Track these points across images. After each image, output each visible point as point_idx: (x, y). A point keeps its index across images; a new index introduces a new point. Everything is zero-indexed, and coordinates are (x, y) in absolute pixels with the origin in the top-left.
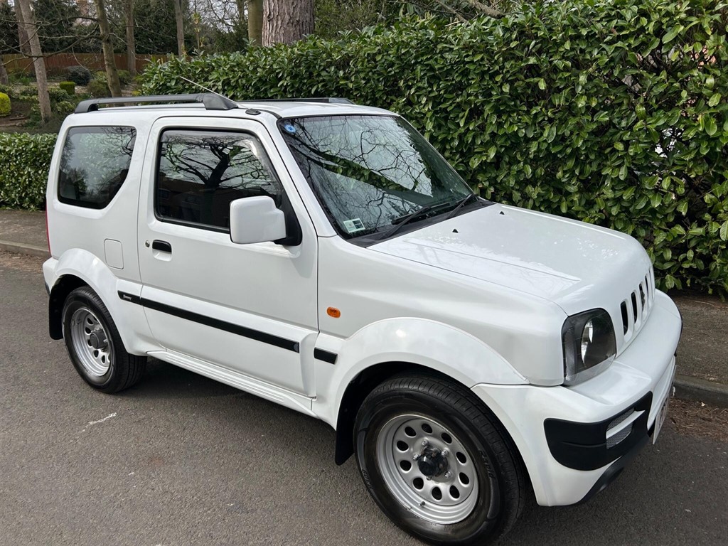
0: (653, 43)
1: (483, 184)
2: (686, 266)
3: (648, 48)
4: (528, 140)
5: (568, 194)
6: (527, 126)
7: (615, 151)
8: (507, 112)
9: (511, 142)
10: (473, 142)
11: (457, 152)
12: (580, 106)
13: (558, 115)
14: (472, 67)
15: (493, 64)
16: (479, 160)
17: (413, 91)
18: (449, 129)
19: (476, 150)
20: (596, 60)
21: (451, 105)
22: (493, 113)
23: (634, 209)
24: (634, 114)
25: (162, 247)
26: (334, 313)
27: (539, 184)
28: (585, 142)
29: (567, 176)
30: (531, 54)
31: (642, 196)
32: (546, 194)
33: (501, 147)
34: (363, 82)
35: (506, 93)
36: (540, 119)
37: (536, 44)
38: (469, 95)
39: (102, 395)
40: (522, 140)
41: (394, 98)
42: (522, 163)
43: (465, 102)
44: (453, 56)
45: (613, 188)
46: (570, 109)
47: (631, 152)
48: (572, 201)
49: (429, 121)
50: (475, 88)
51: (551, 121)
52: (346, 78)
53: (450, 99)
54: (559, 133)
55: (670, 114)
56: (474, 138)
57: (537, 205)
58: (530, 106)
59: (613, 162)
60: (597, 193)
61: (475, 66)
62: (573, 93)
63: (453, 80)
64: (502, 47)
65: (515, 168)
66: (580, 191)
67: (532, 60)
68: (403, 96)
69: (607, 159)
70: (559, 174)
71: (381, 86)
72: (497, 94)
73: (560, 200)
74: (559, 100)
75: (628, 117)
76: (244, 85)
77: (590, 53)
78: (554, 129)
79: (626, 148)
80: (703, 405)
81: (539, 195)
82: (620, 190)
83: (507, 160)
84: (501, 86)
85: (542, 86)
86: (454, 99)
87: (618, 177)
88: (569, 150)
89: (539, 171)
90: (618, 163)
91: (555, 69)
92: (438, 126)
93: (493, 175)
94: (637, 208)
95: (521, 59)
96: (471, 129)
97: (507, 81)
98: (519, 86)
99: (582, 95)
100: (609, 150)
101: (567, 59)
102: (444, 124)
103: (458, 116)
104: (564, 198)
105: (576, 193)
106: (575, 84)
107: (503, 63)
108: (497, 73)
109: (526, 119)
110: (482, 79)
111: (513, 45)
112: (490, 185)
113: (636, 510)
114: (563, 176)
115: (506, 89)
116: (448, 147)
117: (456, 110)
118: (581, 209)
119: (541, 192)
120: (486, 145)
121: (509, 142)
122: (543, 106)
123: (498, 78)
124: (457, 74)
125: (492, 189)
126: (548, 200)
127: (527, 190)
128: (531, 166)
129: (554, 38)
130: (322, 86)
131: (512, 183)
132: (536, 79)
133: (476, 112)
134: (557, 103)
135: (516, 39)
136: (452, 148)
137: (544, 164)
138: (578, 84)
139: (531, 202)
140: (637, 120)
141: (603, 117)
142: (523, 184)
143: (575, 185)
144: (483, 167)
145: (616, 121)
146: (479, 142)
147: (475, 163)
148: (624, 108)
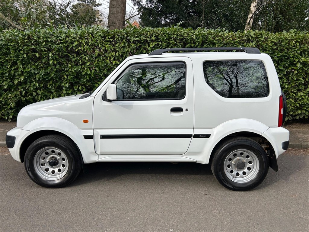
0: (70, 46)
1: (21, 90)
3: (69, 47)
4: (36, 74)
5: (52, 93)
6: (34, 69)
7: (65, 78)
8: (26, 64)
9: (29, 74)
10: (14, 75)
11: (9, 78)
12: (50, 63)
13: (45, 66)
14: (10, 47)
15: (19, 47)
18: (4, 69)
19: (16, 77)
20: (54, 49)
21: (3, 60)
22: (21, 64)
24: (68, 67)
27: (42, 89)
28: (54, 75)
29: (51, 86)
30: (33, 45)
33: (26, 76)
35: (25, 57)
36: (39, 67)
37: (34, 42)
38: (11, 57)
42: (34, 82)
43: (10, 60)
44: (2, 42)
45: (66, 90)
46: (48, 64)
48: (54, 95)
50: (13, 55)
51: (42, 67)
54: (46, 72)
55: (78, 67)
56: (15, 72)
58: (35, 62)
61: (12, 47)
62: (49, 59)
63: (3, 51)
64: (22, 41)
65: (32, 84)
66: (56, 91)
67: (33, 47)
69: (62, 81)
70: (48, 86)
72: (21, 57)
73: (50, 95)
74: (44, 61)
75: (67, 67)
77: (53, 46)
78: (44, 70)
79: (67, 77)
81: (42, 93)
82: (68, 91)
83: (29, 81)
84: (23, 55)
85: (37, 55)
87: (66, 86)
88: (50, 78)
89: (41, 85)
90: (66, 82)
91: (42, 51)
93: (24, 87)
95: (29, 46)
96: (13, 69)
97: (25, 53)
98: (30, 55)
99: (51, 60)
100: (63, 78)
101: (45, 48)
103: (7, 64)
105: (55, 92)
106: (48, 55)
107: (23, 46)
108: (21, 50)
109: (34, 67)
110: (16, 51)
111: (26, 41)
112: (23, 90)
116: (4, 76)
117: (6, 62)
120: (20, 75)
122: (39, 63)
123: (22, 52)
125: (24, 92)
126: (46, 95)
127: (37, 92)
128: (38, 83)
129: (40, 40)
131: (32, 89)
132: (35, 53)
133: (15, 63)
134: (44, 62)
135: (27, 39)
136: (6, 76)
137: (43, 82)
138: (50, 56)
139: (40, 96)
140: (69, 69)
141: (58, 66)
142: (36, 89)
143: (54, 89)
144: (20, 84)
145: (63, 69)
146: (17, 74)
147: (16, 82)
148: (65, 65)
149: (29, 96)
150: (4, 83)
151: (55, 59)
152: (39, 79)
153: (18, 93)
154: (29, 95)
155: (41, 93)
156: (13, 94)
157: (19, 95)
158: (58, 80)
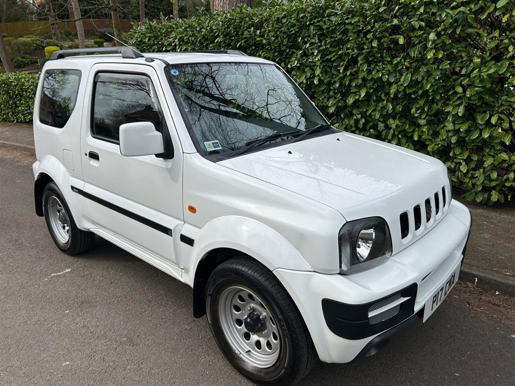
0: (489, 7)
1: (357, 117)
2: (508, 184)
3: (485, 11)
4: (390, 84)
5: (419, 126)
6: (389, 73)
7: (456, 93)
8: (375, 62)
9: (377, 85)
10: (350, 85)
11: (339, 92)
12: (429, 57)
13: (414, 65)
14: (350, 27)
15: (366, 25)
16: (353, 99)
17: (308, 45)
18: (333, 74)
19: (352, 91)
20: (444, 21)
21: (334, 56)
22: (365, 63)
23: (469, 139)
24: (472, 65)
25: (94, 156)
26: (192, 209)
27: (397, 118)
28: (432, 85)
29: (419, 112)
30: (396, 16)
31: (476, 129)
32: (403, 125)
33: (371, 88)
34: (273, 39)
35: (375, 47)
36: (400, 68)
37: (399, 9)
38: (348, 49)
39: (66, 256)
40: (386, 84)
41: (295, 51)
42: (385, 101)
43: (345, 54)
44: (337, 19)
45: (453, 122)
46: (422, 60)
47: (468, 94)
48: (423, 131)
49: (318, 68)
50: (352, 43)
51: (407, 68)
52: (262, 36)
53: (334, 52)
54: (413, 79)
55: (499, 64)
56: (351, 81)
57: (396, 133)
58: (393, 57)
59: (454, 102)
60: (442, 126)
61: (353, 26)
62: (425, 47)
63: (336, 37)
64: (374, 12)
65: (380, 105)
66: (429, 123)
67: (395, 21)
68: (300, 49)
69: (450, 100)
70: (413, 111)
71: (285, 42)
72: (368, 48)
73: (414, 131)
74: (414, 53)
75: (468, 66)
76: (193, 41)
77: (440, 15)
78: (409, 75)
79: (464, 91)
80: (497, 293)
81: (397, 126)
82: (458, 124)
83: (375, 98)
84: (371, 42)
85: (401, 41)
86: (337, 51)
87: (457, 113)
88: (420, 92)
89: (398, 107)
90: (458, 103)
91: (413, 29)
92: (324, 72)
93: (365, 110)
94: (471, 138)
95: (386, 20)
96: (348, 74)
97: (376, 38)
98: (385, 42)
99: (432, 49)
100: (452, 92)
101: (422, 20)
102: (329, 70)
103: (339, 64)
104: (417, 129)
105: (425, 125)
106: (427, 40)
107: (374, 23)
108: (369, 32)
109: (389, 67)
110: (358, 35)
111: (381, 10)
112: (362, 117)
113: (416, 370)
114: (416, 112)
115: (375, 44)
116: (332, 88)
117: (338, 60)
118: (429, 137)
119: (399, 124)
120: (359, 87)
121: (376, 85)
122: (403, 58)
123: (370, 36)
124: (339, 33)
125: (363, 120)
126: (404, 130)
127: (388, 123)
128: (392, 103)
129: (413, 4)
130: (245, 42)
131: (377, 116)
132: (398, 36)
133: (354, 61)
134: (413, 55)
135: (384, 5)
136: (335, 89)
137: (402, 102)
138: (429, 40)
139: (392, 131)
140: (474, 69)
141: (446, 65)
142: (385, 117)
143: (424, 119)
144: (357, 104)
145: (457, 69)
146: (354, 85)
147: (350, 100)
148: (465, 59)
149: (369, 129)
150: (331, 102)
151: (441, 46)
152: (396, 94)
153: (352, 122)
154: (371, 128)
155: (394, 126)
156: (342, 124)
157: (352, 127)
158: (438, 98)
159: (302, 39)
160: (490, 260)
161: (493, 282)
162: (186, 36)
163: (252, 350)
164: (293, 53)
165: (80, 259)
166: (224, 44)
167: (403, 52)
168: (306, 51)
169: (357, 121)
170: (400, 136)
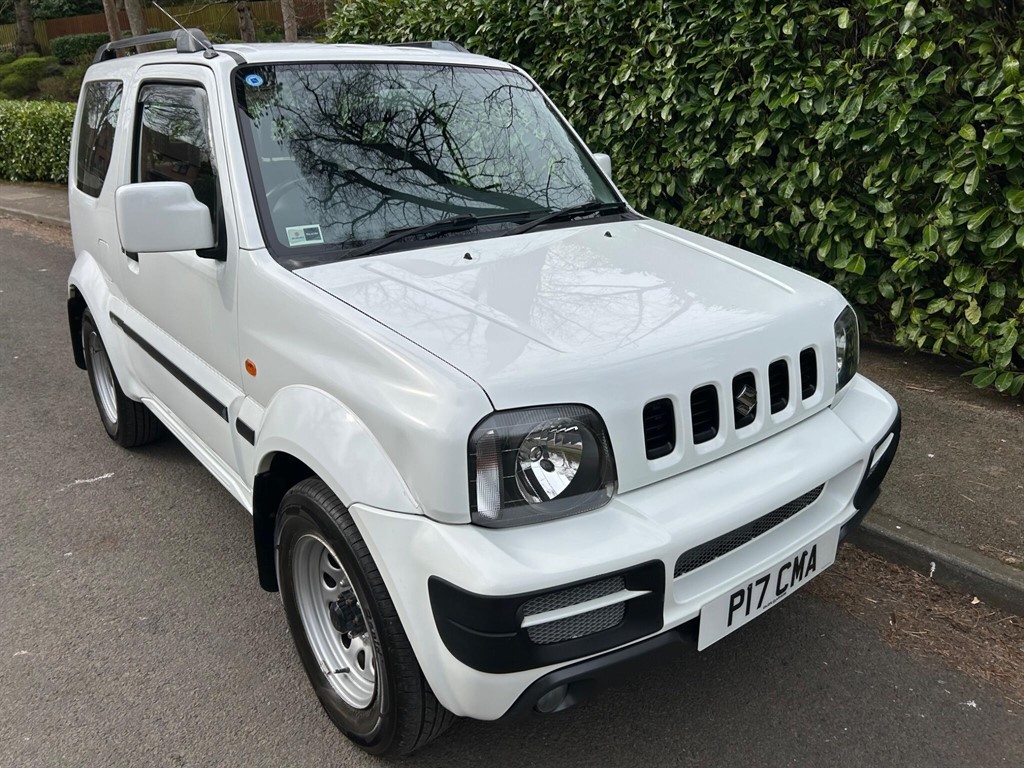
1: (747, 194)
4: (818, 120)
5: (880, 216)
6: (817, 96)
7: (960, 141)
8: (786, 70)
9: (792, 122)
10: (733, 122)
11: (712, 138)
12: (900, 56)
13: (871, 75)
16: (739, 153)
17: (652, 36)
18: (701, 99)
19: (738, 136)
21: (704, 58)
22: (765, 72)
23: (988, 249)
24: (1001, 75)
26: (251, 368)
27: (832, 196)
28: (908, 122)
29: (878, 183)
31: (1005, 224)
32: (845, 214)
33: (778, 130)
34: (586, 23)
35: (789, 37)
36: (841, 82)
38: (732, 42)
40: (808, 119)
41: (626, 48)
42: (808, 158)
43: (727, 54)
45: (954, 210)
46: (886, 63)
47: (986, 144)
48: (886, 229)
49: (671, 85)
50: (739, 28)
51: (856, 84)
52: (564, 17)
53: (704, 49)
54: (868, 107)
56: (736, 113)
57: (829, 231)
58: (826, 58)
59: (958, 161)
60: (929, 217)
62: (896, 35)
63: (709, 16)
65: (797, 168)
66: (899, 210)
68: (638, 45)
69: (947, 157)
70: (867, 181)
71: (609, 28)
72: (772, 39)
73: (868, 227)
74: (871, 49)
75: (992, 79)
76: (438, 32)
78: (859, 100)
79: (980, 136)
80: (975, 601)
81: (830, 213)
82: (964, 213)
83: (786, 153)
84: (781, 26)
85: (844, 22)
86: (710, 48)
87: (962, 187)
88: (882, 138)
89: (833, 173)
90: (966, 162)
92: (682, 94)
93: (765, 178)
94: (992, 246)
96: (730, 99)
97: (793, 16)
98: (811, 24)
99: (910, 37)
100: (952, 139)
102: (693, 91)
103: (714, 77)
104: (876, 222)
105: (891, 214)
106: (900, 16)
109: (817, 82)
110: (755, 12)
112: (759, 194)
114: (872, 185)
115: (787, 30)
116: (698, 130)
117: (713, 67)
118: (901, 242)
119: (835, 210)
120: (755, 127)
121: (788, 122)
122: (847, 59)
123: (778, 12)
124: (716, 6)
125: (760, 202)
126: (847, 224)
127: (812, 207)
128: (821, 166)
130: (532, 31)
131: (789, 190)
132: (836, 11)
133: (743, 72)
134: (868, 54)
136: (703, 132)
137: (844, 162)
138: (905, 19)
139: (820, 227)
140: (1004, 85)
141: (939, 76)
142: (807, 195)
143: (890, 199)
144: (747, 164)
145: (967, 86)
146: (742, 122)
147: (734, 157)
148: (986, 61)
149: (774, 222)
150: (697, 159)
151: (931, 32)
152: (829, 144)
153: (738, 206)
154: (778, 218)
155: (822, 216)
156: (719, 208)
157: (737, 215)
158: (921, 151)
159: (643, 22)
160: (979, 525)
161: (970, 574)
162: (425, 21)
163: (352, 669)
164: (624, 53)
165: (140, 456)
166: (492, 36)
167: (849, 46)
168: (650, 48)
169: (748, 203)
170: (837, 238)
